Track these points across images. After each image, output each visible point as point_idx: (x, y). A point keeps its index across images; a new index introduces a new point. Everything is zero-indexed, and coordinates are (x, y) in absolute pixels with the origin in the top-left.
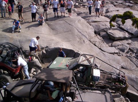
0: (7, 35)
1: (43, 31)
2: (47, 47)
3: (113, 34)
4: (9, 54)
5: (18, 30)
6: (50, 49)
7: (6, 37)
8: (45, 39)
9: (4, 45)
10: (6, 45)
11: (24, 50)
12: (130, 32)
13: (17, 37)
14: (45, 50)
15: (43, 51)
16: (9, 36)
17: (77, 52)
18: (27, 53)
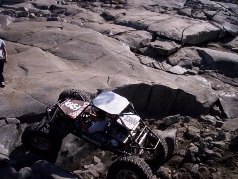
3: (161, 47)
12: (177, 39)
17: (154, 85)
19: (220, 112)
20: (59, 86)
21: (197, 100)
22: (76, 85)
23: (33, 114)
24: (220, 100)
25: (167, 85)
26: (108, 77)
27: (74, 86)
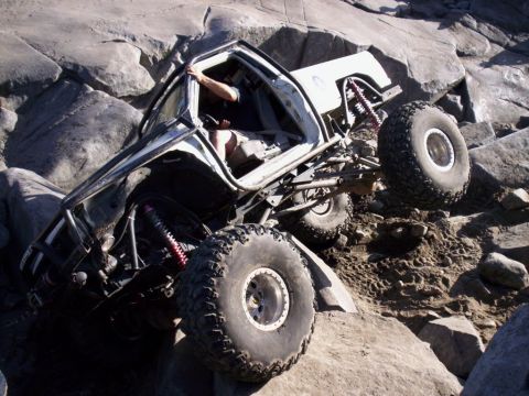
19: (461, 107)
20: (92, 21)
21: (409, 75)
22: (130, 22)
23: (27, 78)
24: (469, 80)
25: (342, 36)
26: (209, 10)
27: (126, 23)
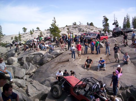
0: (92, 72)
1: (128, 70)
2: (132, 86)
4: (91, 89)
5: (103, 69)
6: (135, 88)
7: (91, 74)
8: (130, 78)
9: (88, 80)
10: (90, 79)
11: (108, 88)
13: (101, 75)
14: (130, 89)
15: (127, 91)
16: (94, 73)
18: (110, 90)
